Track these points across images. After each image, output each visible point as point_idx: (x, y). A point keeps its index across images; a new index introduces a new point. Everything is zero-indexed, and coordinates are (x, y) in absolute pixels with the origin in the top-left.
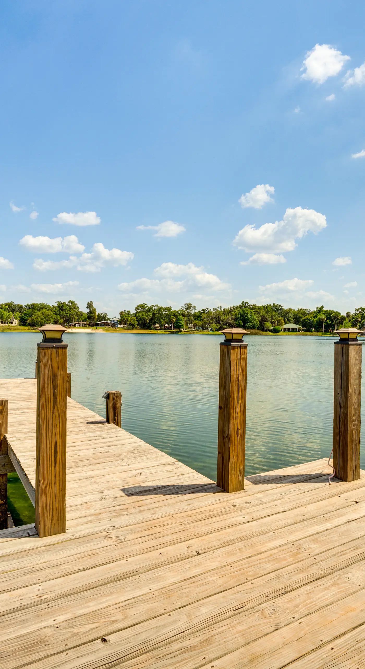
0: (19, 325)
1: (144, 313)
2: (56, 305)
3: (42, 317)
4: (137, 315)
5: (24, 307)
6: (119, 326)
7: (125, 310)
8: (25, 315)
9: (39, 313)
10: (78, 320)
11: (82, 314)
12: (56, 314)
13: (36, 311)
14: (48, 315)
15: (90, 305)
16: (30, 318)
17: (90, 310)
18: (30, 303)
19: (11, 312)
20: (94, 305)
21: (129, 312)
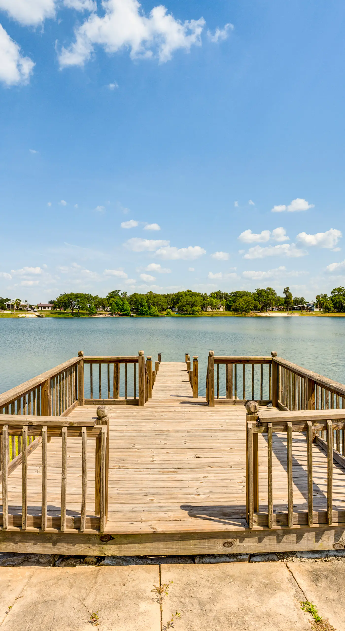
0: (226, 310)
1: (340, 296)
2: (255, 292)
3: (244, 303)
4: (333, 298)
5: (229, 295)
6: (316, 310)
7: (321, 294)
8: (230, 301)
9: (241, 300)
10: (276, 305)
11: (278, 299)
12: (255, 300)
13: (238, 298)
14: (249, 302)
15: (286, 291)
16: (234, 304)
17: (287, 295)
18: (234, 291)
19: (219, 300)
20: (290, 291)
21: (325, 296)
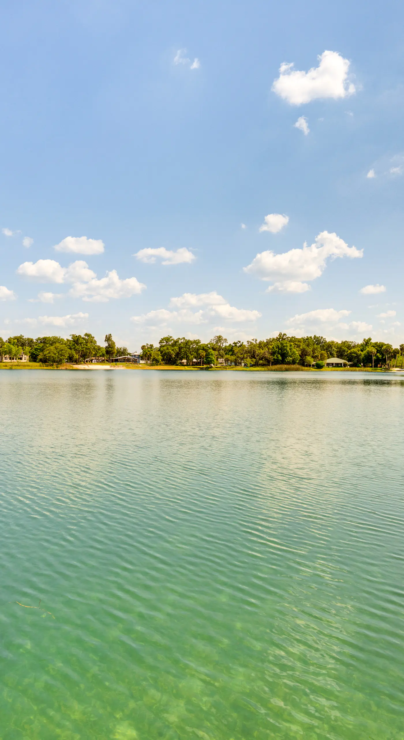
0: (30, 361)
1: (169, 347)
2: (70, 338)
3: (55, 352)
4: (162, 349)
5: (35, 341)
6: (141, 362)
7: (147, 344)
8: (36, 349)
9: (52, 348)
10: (95, 355)
11: (99, 348)
12: (71, 349)
13: (47, 345)
14: (62, 350)
15: (108, 339)
16: (41, 354)
17: (109, 344)
18: (42, 336)
19: (20, 347)
20: (113, 339)
21: (152, 346)
